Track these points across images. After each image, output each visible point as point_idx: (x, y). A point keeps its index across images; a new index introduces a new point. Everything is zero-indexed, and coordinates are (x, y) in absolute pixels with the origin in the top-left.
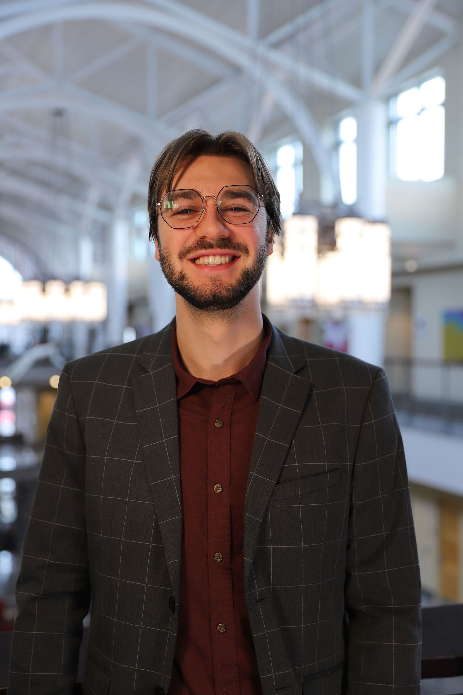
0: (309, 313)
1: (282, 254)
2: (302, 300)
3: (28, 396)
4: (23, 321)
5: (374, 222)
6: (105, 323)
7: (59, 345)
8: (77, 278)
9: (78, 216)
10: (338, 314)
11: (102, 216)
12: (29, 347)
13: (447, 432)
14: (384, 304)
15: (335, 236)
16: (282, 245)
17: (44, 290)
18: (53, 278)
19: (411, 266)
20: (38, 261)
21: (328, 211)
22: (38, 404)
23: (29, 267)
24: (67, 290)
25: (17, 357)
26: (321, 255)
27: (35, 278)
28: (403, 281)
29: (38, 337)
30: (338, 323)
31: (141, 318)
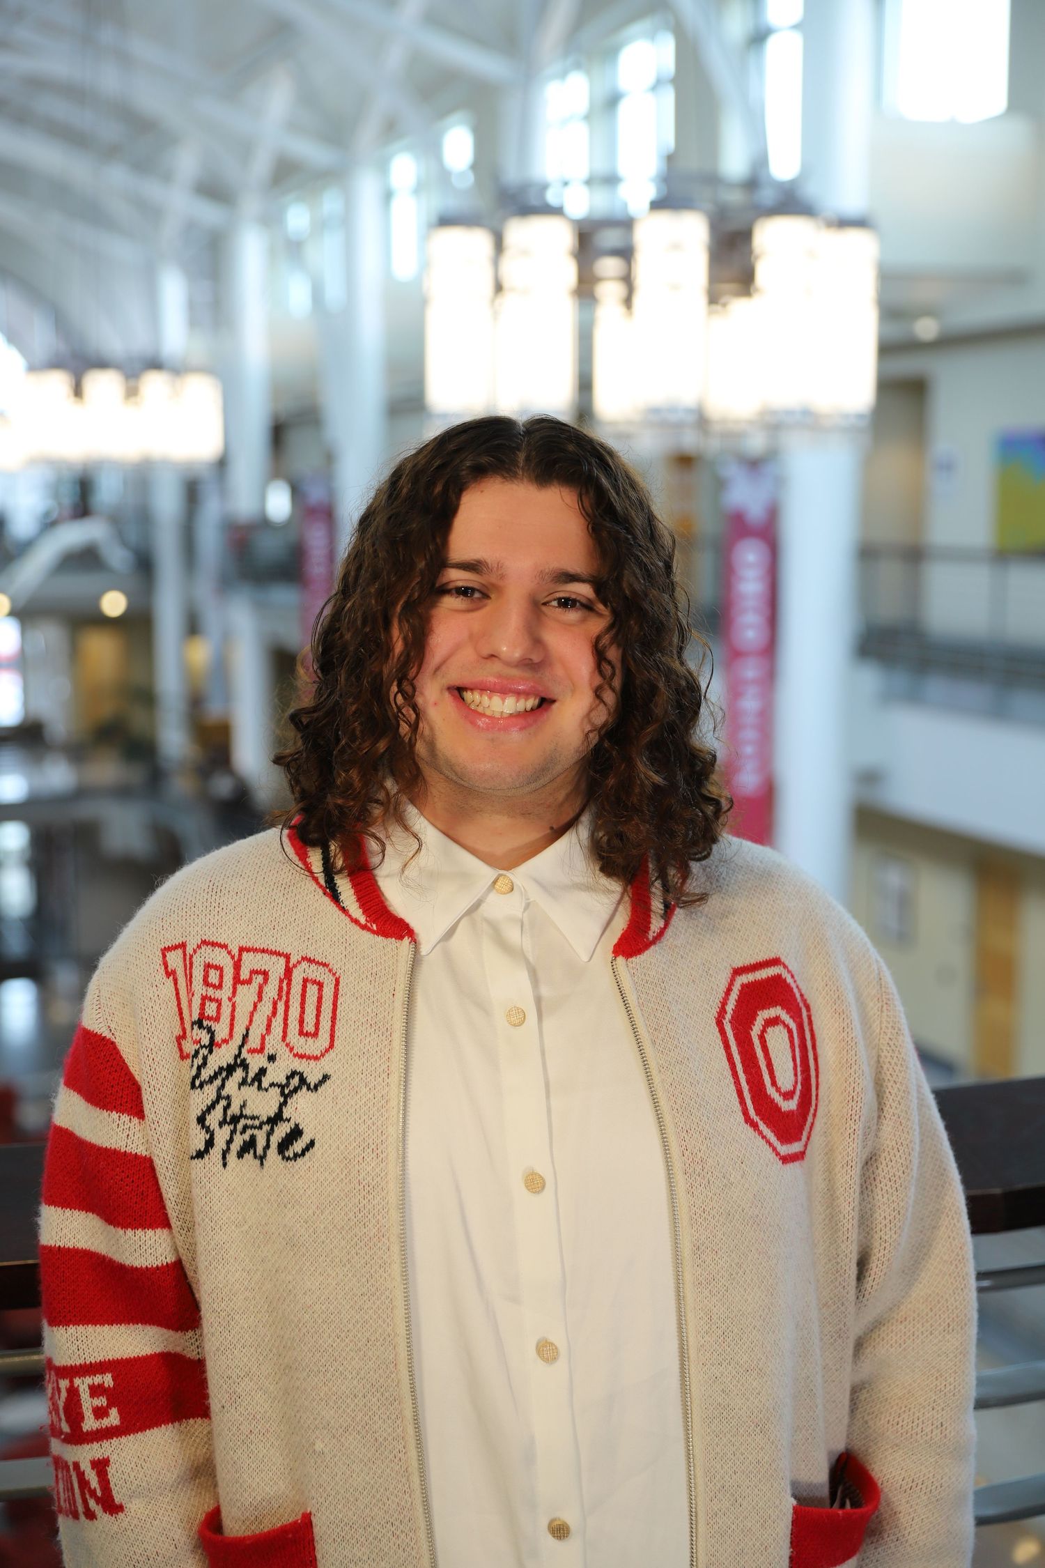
0: (690, 441)
1: (628, 302)
2: (673, 409)
3: (50, 635)
4: (33, 462)
5: (843, 223)
6: (222, 464)
7: (115, 520)
8: (155, 364)
9: (152, 213)
10: (756, 443)
11: (209, 214)
12: (49, 524)
13: (999, 713)
14: (860, 416)
15: (752, 259)
16: (627, 280)
17: (78, 391)
18: (101, 364)
19: (926, 329)
20: (60, 322)
21: (735, 198)
22: (74, 652)
23: (43, 337)
24: (132, 392)
25: (25, 547)
26: (714, 307)
27: (55, 364)
28: (907, 366)
29: (68, 500)
30: (754, 464)
31: (303, 458)
